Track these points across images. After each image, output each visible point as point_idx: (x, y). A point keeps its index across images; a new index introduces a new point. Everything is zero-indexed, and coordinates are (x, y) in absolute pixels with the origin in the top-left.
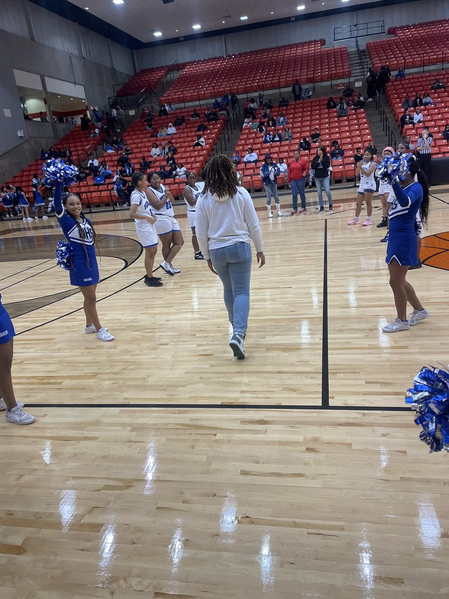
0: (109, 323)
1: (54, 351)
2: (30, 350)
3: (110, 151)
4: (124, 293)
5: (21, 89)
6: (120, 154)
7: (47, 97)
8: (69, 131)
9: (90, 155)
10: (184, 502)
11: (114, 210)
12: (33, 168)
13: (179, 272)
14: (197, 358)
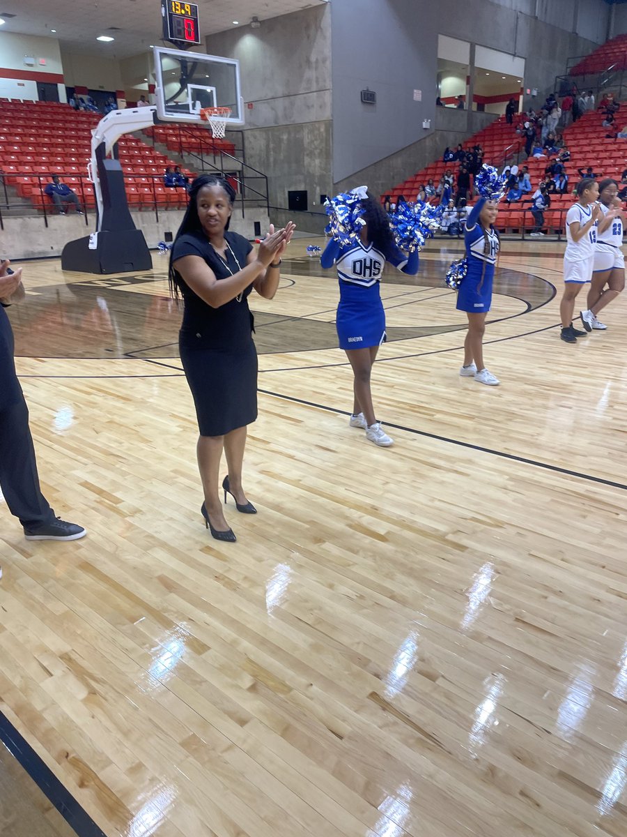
0: (496, 369)
1: (427, 383)
2: (401, 377)
3: (538, 155)
4: (521, 340)
5: (442, 62)
6: (551, 160)
7: (471, 75)
8: (488, 124)
9: (509, 159)
10: (562, 560)
11: (523, 240)
12: (429, 171)
13: (604, 329)
14: (609, 432)
